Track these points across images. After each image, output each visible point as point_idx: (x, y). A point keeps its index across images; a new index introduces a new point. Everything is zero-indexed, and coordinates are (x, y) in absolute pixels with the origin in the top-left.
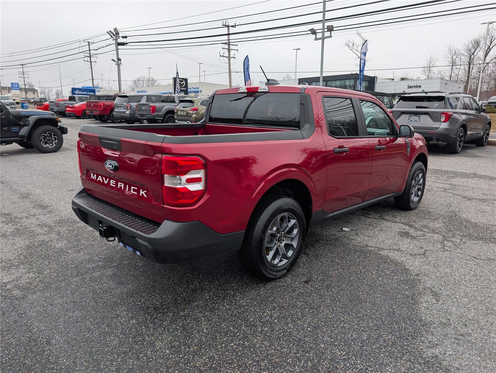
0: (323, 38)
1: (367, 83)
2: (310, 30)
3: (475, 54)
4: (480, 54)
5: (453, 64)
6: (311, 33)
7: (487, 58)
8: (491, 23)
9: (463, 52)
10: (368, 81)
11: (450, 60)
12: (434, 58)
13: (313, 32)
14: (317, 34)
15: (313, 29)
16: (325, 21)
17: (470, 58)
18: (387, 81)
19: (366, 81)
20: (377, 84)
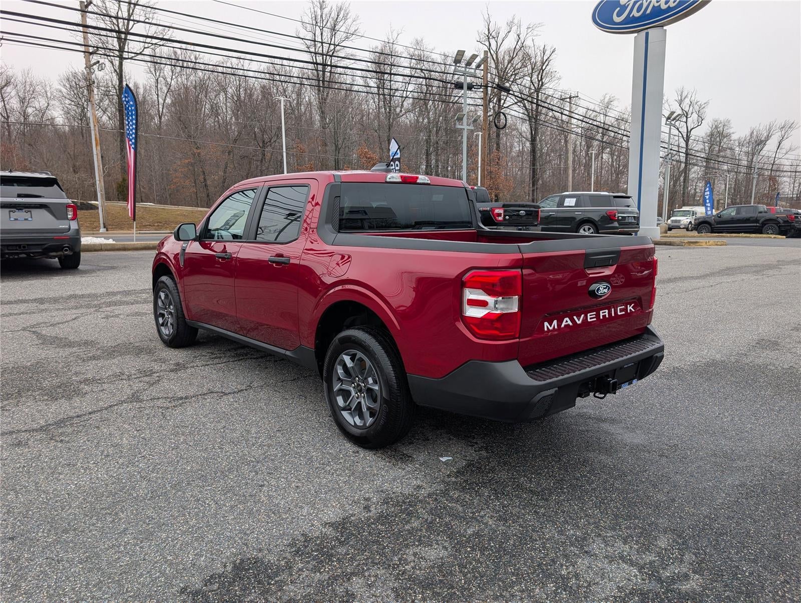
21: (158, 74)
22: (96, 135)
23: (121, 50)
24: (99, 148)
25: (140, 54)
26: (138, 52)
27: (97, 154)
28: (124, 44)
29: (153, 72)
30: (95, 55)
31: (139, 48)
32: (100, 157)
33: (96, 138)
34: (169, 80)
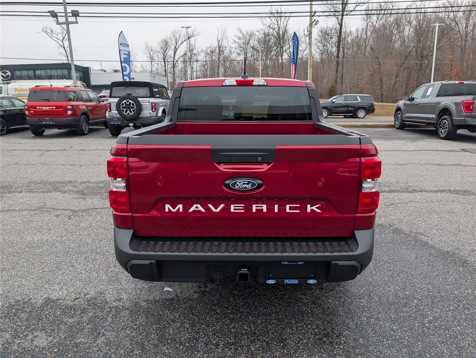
0: (67, 23)
1: (81, 73)
2: (49, 12)
3: (167, 52)
4: (170, 52)
5: (152, 60)
6: (50, 15)
7: (176, 56)
8: (188, 28)
9: (158, 50)
10: (82, 71)
11: (148, 56)
12: (134, 53)
13: (54, 15)
14: (58, 17)
15: (53, 11)
16: (67, 5)
17: (164, 56)
18: (100, 72)
19: (80, 71)
20: (91, 75)
21: (368, 21)
22: (310, 62)
23: (343, 10)
24: (311, 69)
25: (353, 11)
26: (352, 10)
27: (310, 73)
28: (345, 6)
29: (366, 20)
30: (314, 17)
31: (353, 7)
32: (311, 75)
33: (310, 64)
34: (375, 23)
